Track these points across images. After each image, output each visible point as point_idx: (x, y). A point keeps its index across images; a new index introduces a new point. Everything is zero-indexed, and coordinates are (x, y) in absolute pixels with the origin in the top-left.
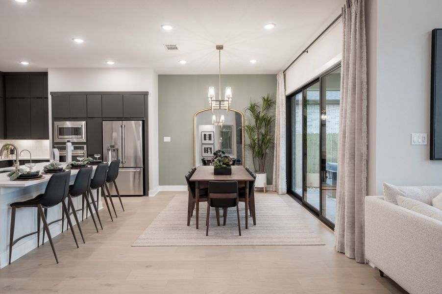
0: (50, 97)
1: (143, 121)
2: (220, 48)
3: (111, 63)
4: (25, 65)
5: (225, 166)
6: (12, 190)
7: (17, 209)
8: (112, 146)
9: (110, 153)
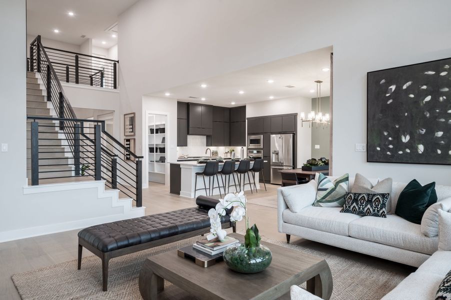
0: (247, 120)
1: (294, 134)
2: (319, 82)
3: (271, 98)
4: (233, 104)
5: (308, 165)
6: (197, 167)
7: (198, 176)
8: (275, 151)
9: (274, 155)
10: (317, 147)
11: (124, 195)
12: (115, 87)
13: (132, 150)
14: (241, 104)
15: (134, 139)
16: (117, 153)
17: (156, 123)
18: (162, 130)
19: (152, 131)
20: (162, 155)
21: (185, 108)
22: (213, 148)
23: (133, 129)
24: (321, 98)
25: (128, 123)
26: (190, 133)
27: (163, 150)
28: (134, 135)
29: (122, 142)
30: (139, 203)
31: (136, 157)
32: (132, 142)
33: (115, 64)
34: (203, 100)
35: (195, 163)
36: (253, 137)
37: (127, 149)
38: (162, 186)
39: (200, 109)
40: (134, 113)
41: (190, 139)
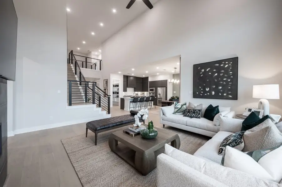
0: (149, 82)
1: (166, 87)
2: (176, 68)
3: (158, 74)
4: (144, 76)
5: (171, 99)
6: (131, 100)
7: (131, 103)
8: (159, 94)
10: (175, 92)
11: (103, 109)
12: (100, 70)
13: (106, 93)
14: (147, 76)
15: (107, 89)
16: (101, 94)
17: (115, 83)
18: (118, 86)
19: (114, 86)
20: (118, 95)
21: (126, 78)
22: (136, 93)
23: (107, 85)
24: (176, 74)
25: (105, 83)
26: (128, 86)
27: (118, 93)
28: (107, 87)
29: (103, 90)
30: (109, 113)
31: (108, 95)
32: (106, 90)
33: (100, 61)
34: (133, 75)
35: (130, 98)
36: (151, 88)
37: (105, 93)
38: (117, 106)
39: (132, 78)
40: (107, 79)
41: (128, 89)
